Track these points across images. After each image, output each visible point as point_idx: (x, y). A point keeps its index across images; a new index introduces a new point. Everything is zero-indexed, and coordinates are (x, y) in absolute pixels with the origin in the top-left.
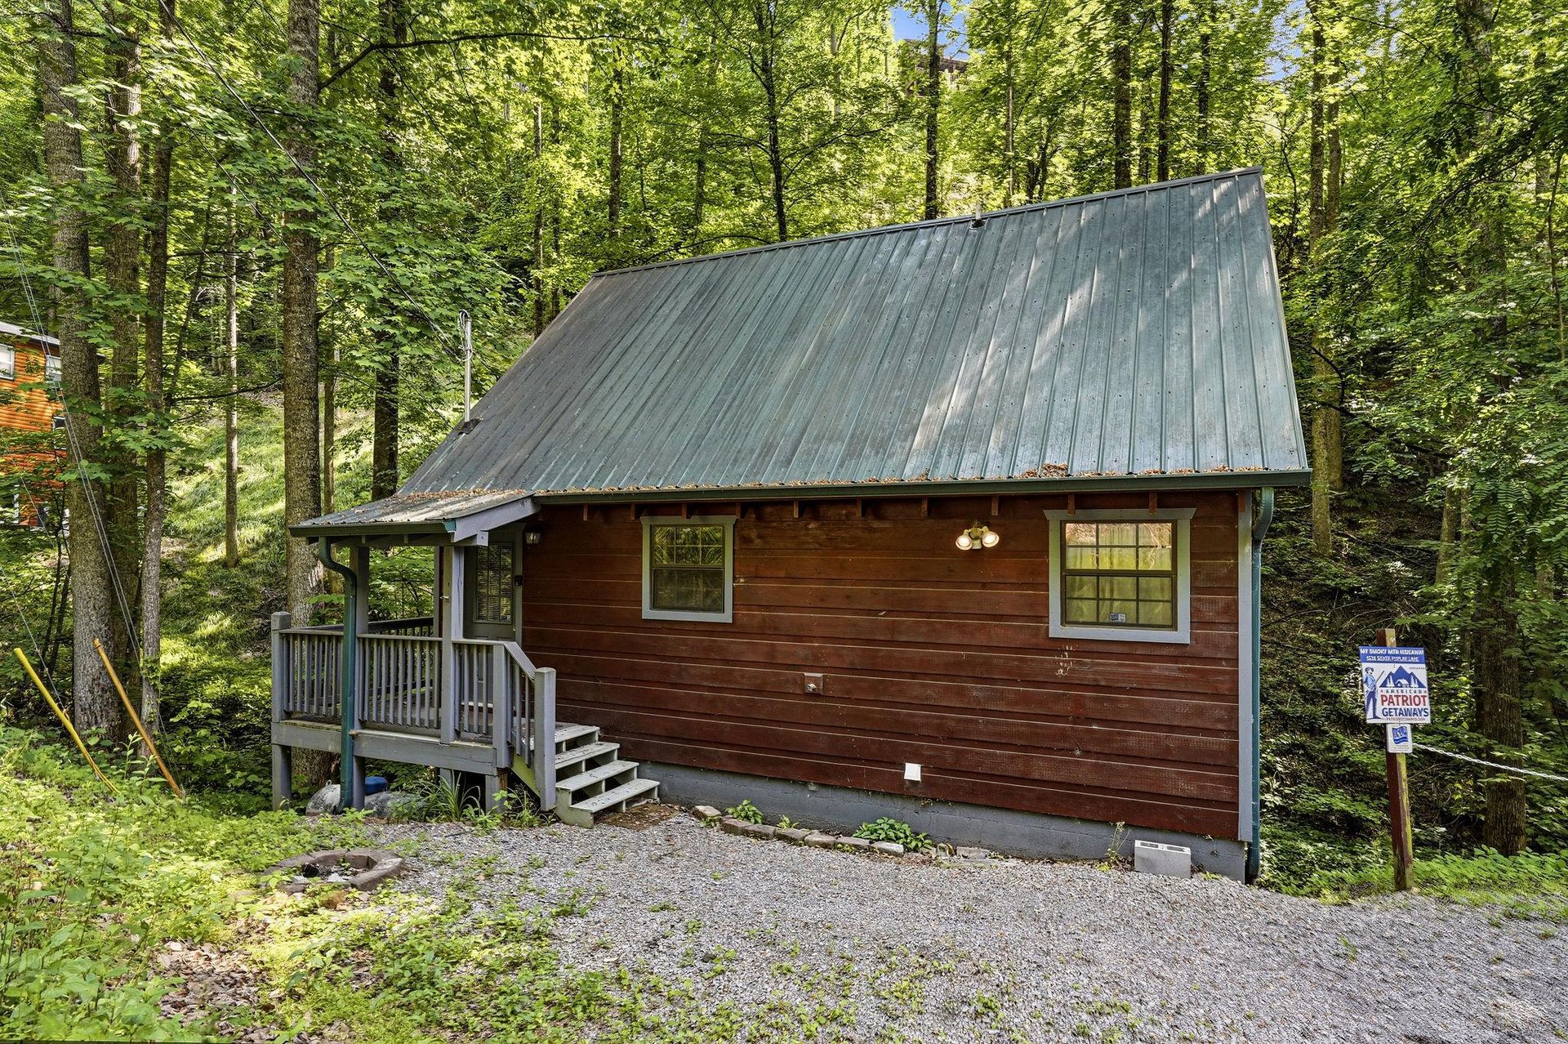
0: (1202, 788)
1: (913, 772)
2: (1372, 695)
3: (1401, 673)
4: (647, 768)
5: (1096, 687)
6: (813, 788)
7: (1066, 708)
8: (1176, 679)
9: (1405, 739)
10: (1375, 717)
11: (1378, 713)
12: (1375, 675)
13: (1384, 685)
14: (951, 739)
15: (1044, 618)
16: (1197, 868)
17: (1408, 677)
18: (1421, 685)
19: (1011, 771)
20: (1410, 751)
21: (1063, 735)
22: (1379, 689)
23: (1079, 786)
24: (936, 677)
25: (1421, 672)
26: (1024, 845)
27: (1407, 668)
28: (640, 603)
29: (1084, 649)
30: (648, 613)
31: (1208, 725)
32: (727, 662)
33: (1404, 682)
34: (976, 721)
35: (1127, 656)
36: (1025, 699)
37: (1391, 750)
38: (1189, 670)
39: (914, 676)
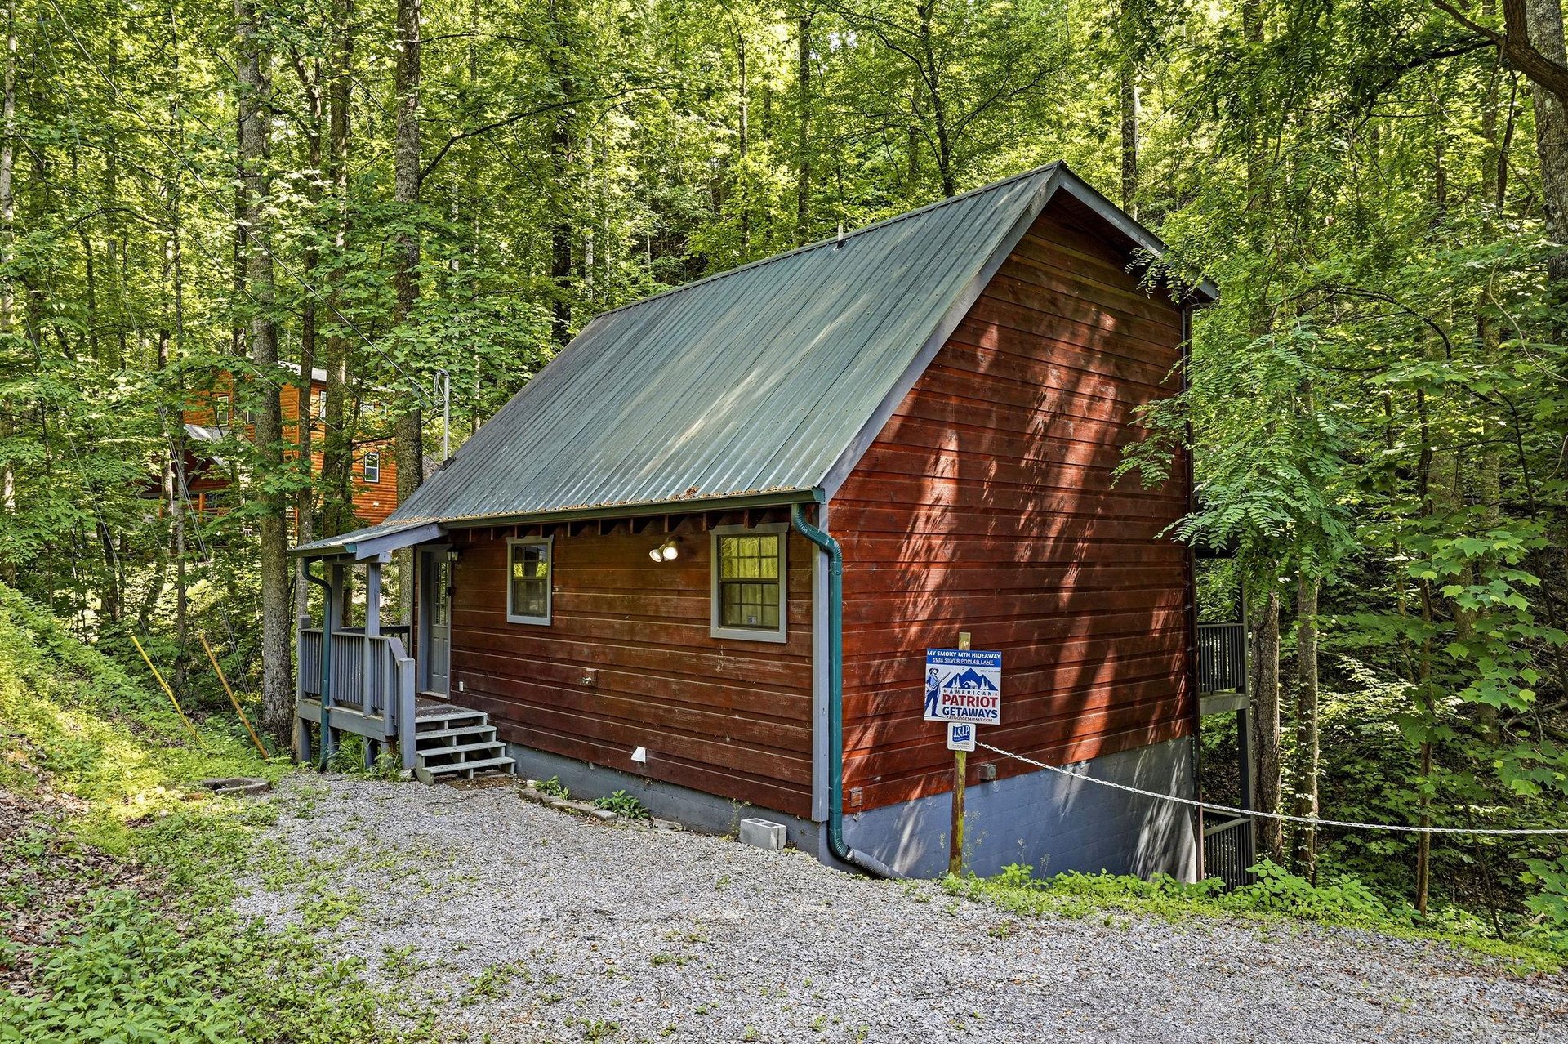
0: (794, 772)
1: (640, 754)
2: (934, 694)
3: (971, 675)
4: (511, 749)
5: (737, 682)
6: (592, 767)
7: (719, 700)
8: (780, 674)
9: (967, 738)
10: (934, 714)
11: (939, 711)
12: (940, 676)
13: (949, 685)
14: (662, 727)
15: (708, 621)
16: (791, 843)
17: (979, 680)
18: (992, 687)
19: (692, 754)
20: (972, 749)
21: (719, 724)
22: (942, 689)
23: (727, 769)
24: (654, 672)
25: (995, 676)
26: (699, 821)
27: (978, 671)
28: (505, 609)
29: (734, 648)
30: (512, 618)
31: (797, 716)
32: (548, 659)
33: (972, 683)
34: (672, 711)
35: (754, 654)
36: (700, 691)
37: (950, 747)
38: (788, 667)
39: (644, 671)
